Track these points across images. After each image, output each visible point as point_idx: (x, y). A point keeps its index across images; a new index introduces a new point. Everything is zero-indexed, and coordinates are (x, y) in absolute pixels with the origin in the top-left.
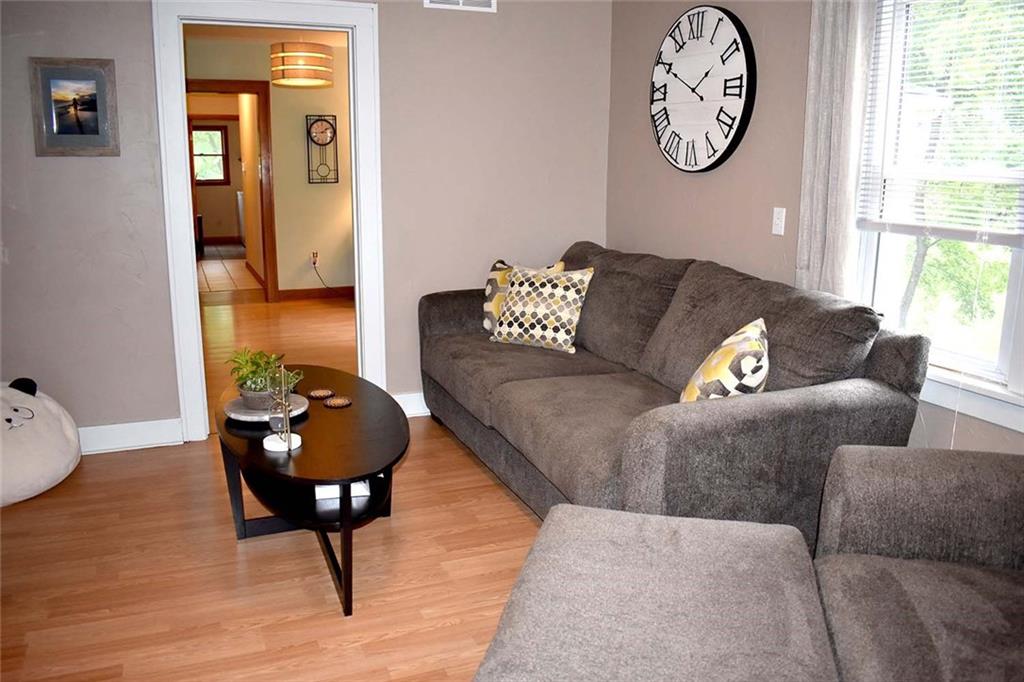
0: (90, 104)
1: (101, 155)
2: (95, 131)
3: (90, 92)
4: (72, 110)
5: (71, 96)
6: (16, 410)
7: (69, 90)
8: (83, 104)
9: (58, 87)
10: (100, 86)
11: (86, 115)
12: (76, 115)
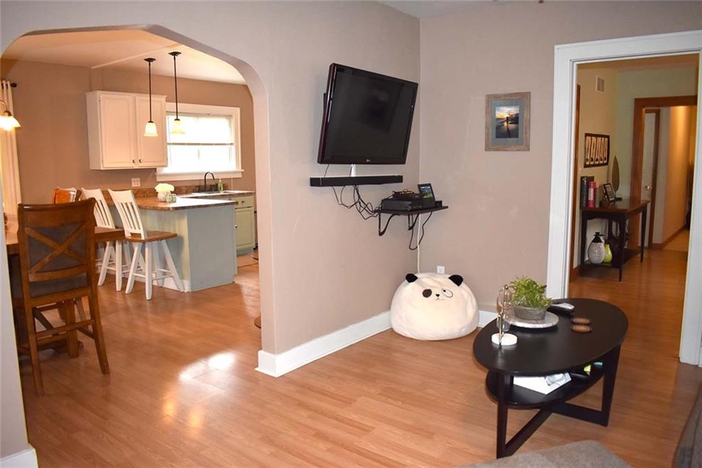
0: (515, 119)
1: (518, 150)
2: (517, 136)
3: (515, 113)
4: (505, 124)
5: (506, 116)
6: (445, 291)
7: (504, 112)
8: (512, 120)
9: (499, 110)
10: (522, 109)
11: (512, 126)
12: (507, 126)
